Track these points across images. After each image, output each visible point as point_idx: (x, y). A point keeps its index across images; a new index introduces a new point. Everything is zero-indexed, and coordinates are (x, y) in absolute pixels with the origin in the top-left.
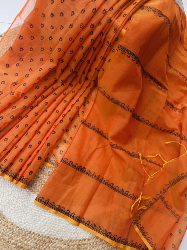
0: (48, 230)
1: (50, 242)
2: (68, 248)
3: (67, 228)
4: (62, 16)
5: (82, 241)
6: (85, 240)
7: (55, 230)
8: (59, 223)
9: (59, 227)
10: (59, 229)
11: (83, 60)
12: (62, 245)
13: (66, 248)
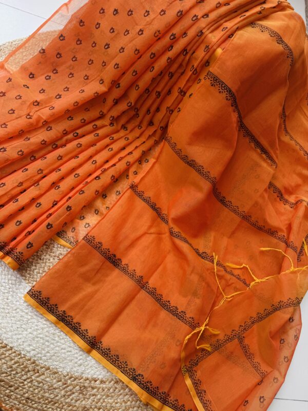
0: (37, 350)
1: (36, 371)
2: (64, 389)
3: (69, 353)
4: (131, 15)
5: (90, 382)
6: (96, 381)
7: (48, 352)
8: (58, 342)
9: (57, 348)
10: (56, 353)
11: (150, 90)
12: (55, 381)
13: (61, 388)
